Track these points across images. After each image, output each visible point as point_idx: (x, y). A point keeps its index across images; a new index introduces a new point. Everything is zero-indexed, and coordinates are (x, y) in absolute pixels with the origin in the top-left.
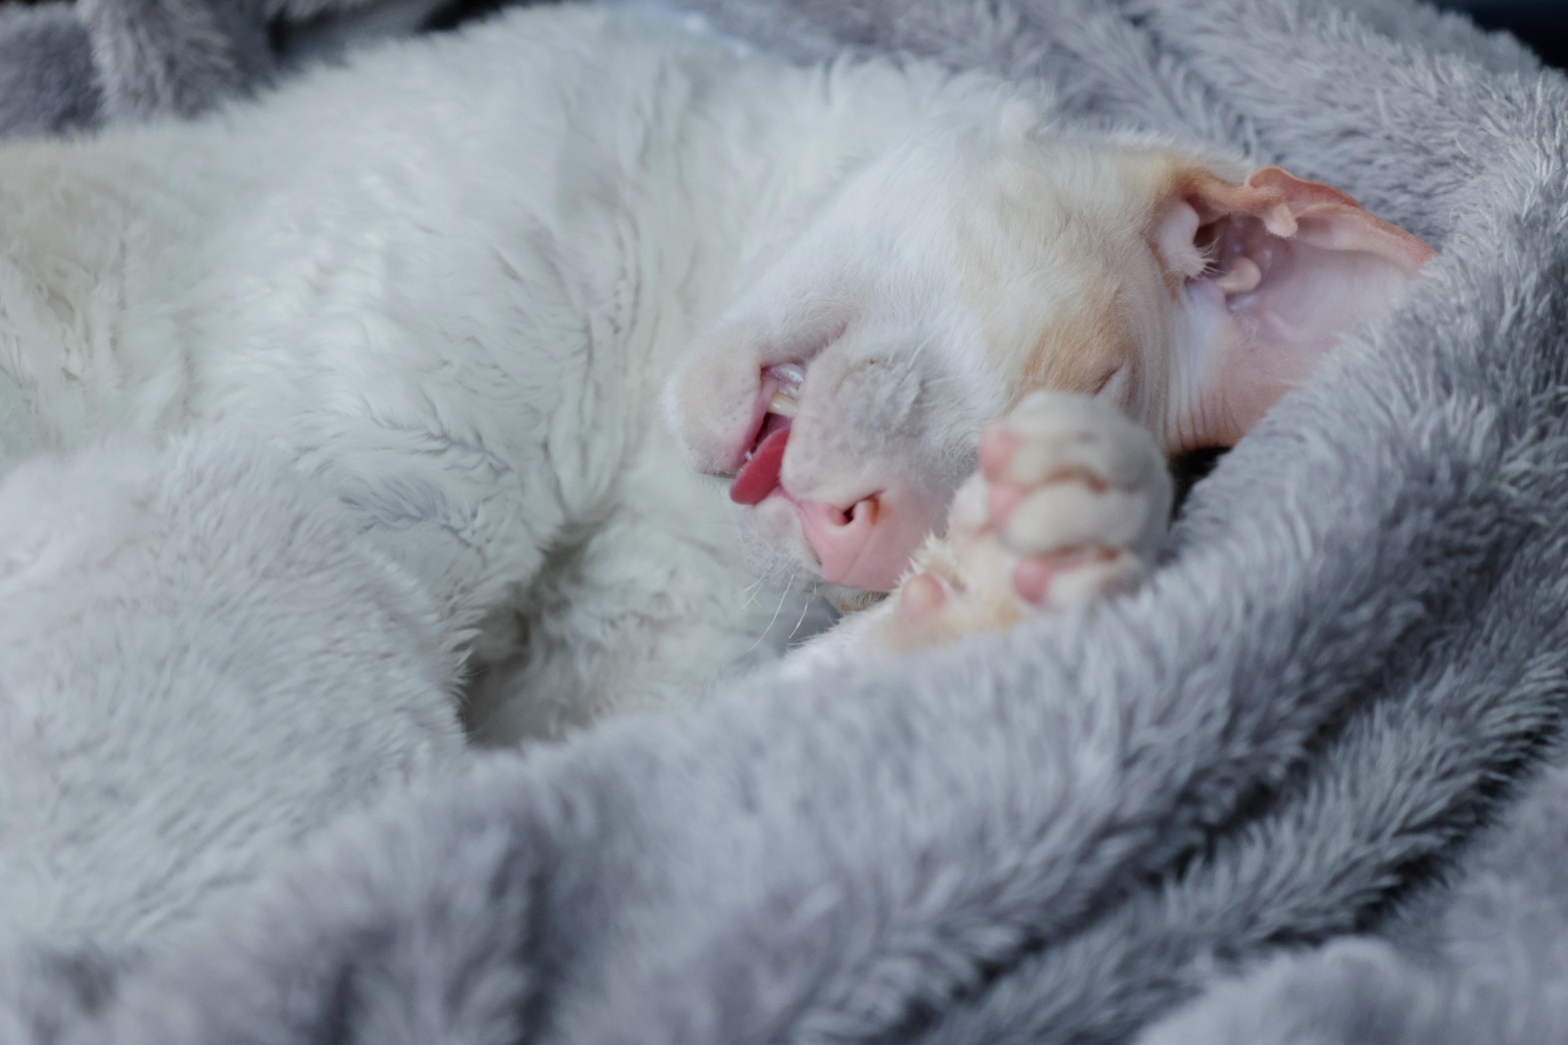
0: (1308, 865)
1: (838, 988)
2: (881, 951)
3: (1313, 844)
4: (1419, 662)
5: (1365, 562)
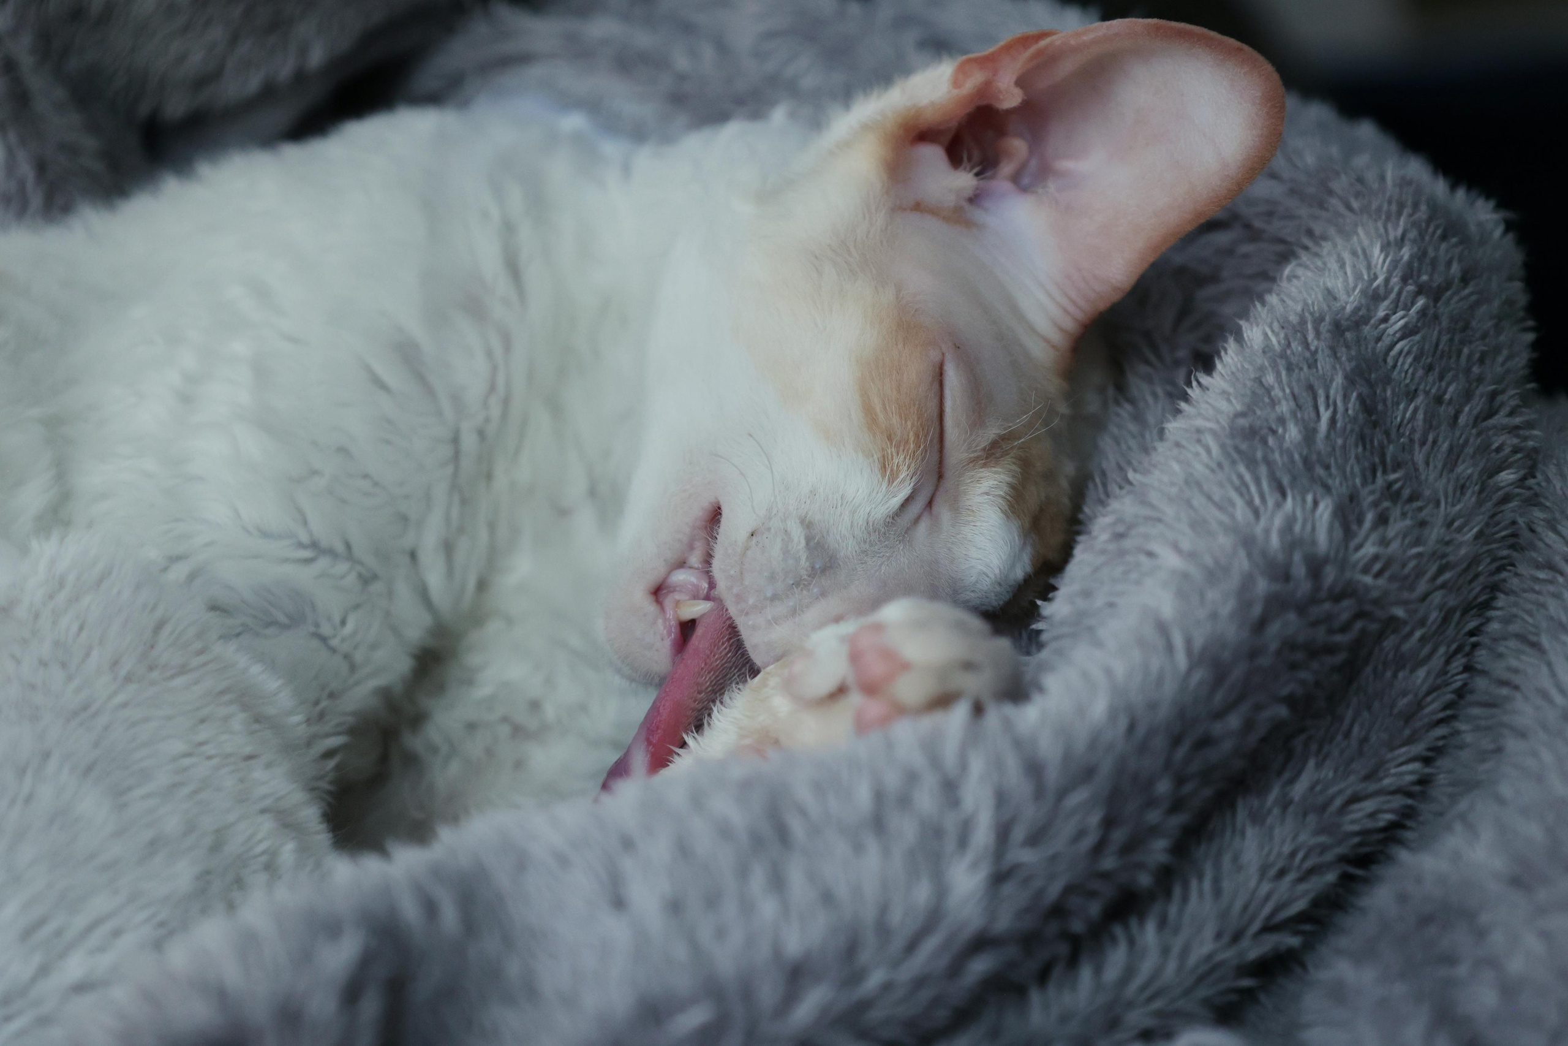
0: (1172, 966)
3: (1177, 945)
4: (1280, 757)
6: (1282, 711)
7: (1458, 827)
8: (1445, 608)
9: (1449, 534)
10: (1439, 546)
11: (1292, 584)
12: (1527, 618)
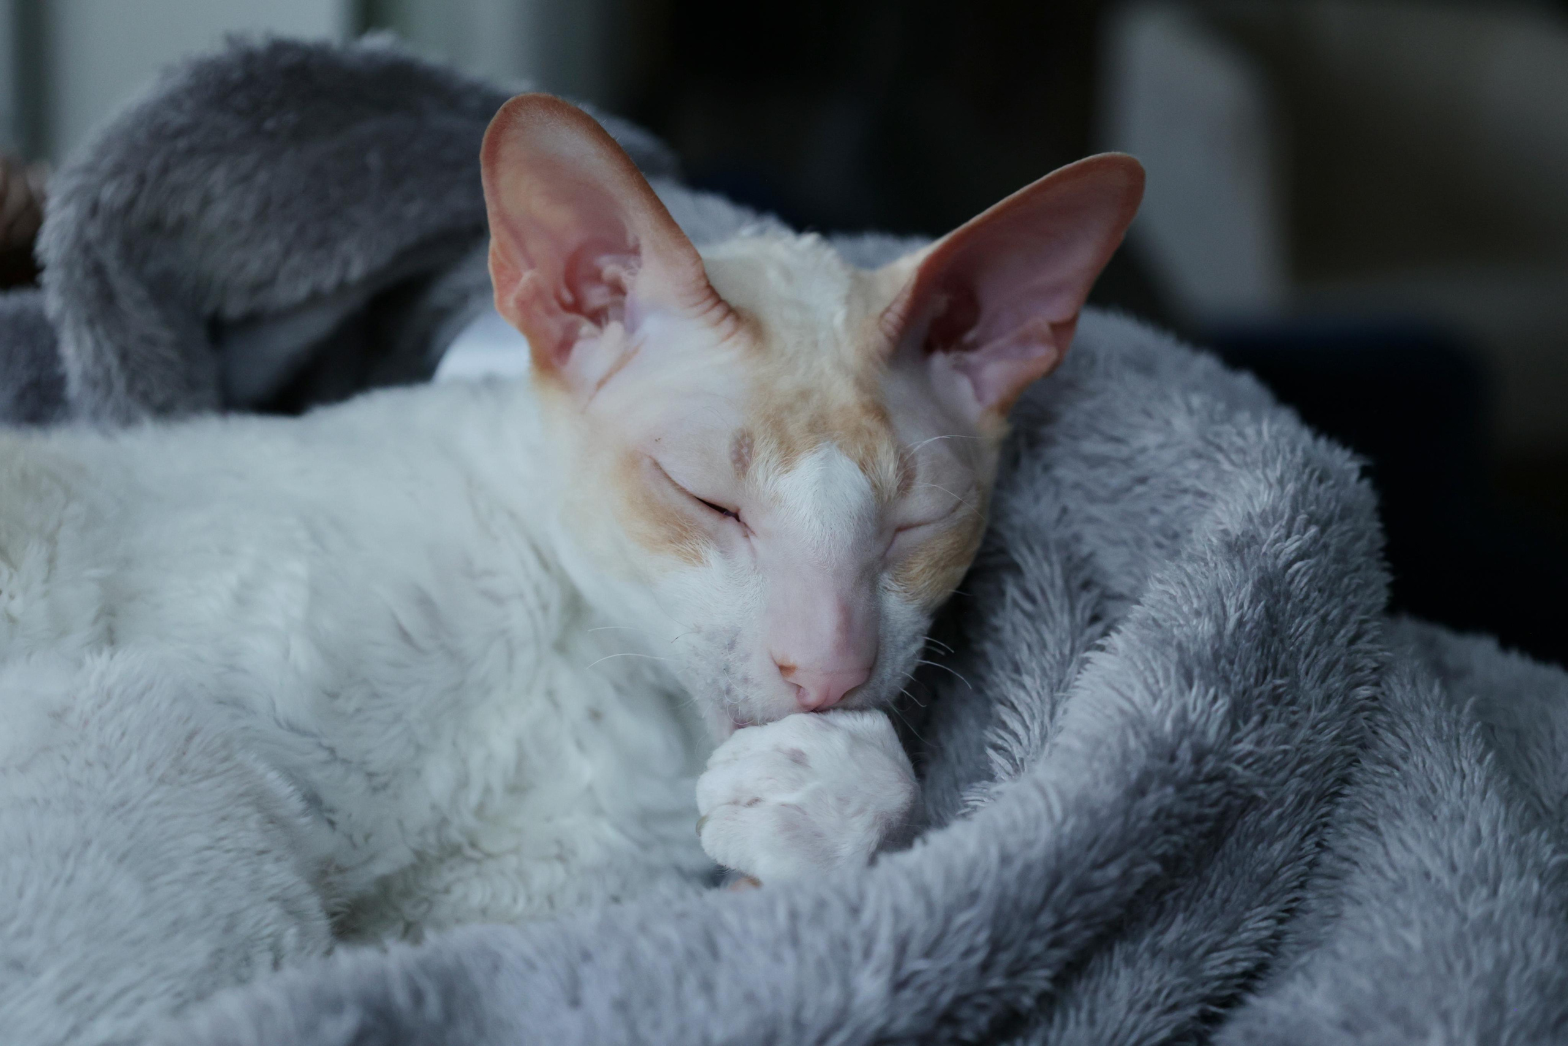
4: (1153, 910)
6: (1156, 868)
7: (1299, 976)
8: (1302, 792)
9: (1313, 734)
10: (1303, 744)
11: (1176, 765)
12: (1367, 805)
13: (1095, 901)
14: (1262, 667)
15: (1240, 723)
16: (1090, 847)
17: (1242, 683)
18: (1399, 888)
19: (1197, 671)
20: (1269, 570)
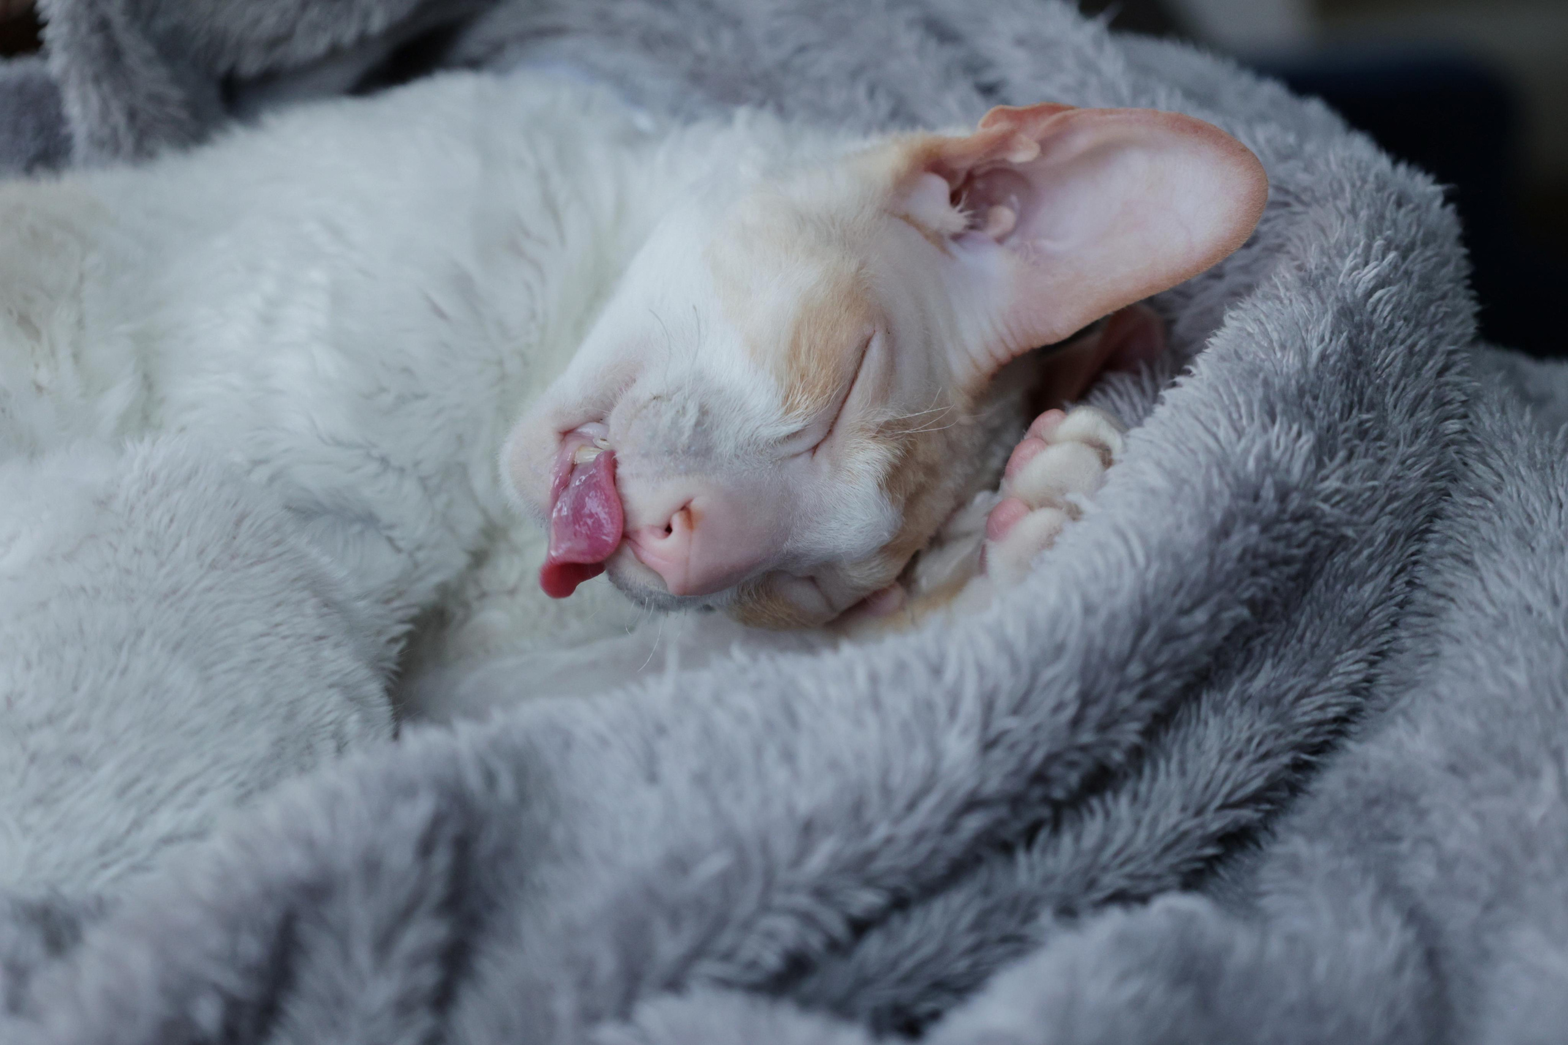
0: (1142, 835)
1: (726, 940)
2: (765, 908)
3: (1147, 817)
4: (1241, 656)
5: (1198, 571)
6: (1245, 612)
7: (1400, 720)
8: (1392, 531)
9: (1403, 470)
10: (1391, 481)
11: (1259, 505)
12: (1460, 538)
13: (1184, 649)
14: (1347, 402)
15: (1326, 459)
16: (1175, 593)
17: (1327, 418)
18: (1501, 624)
19: (1279, 408)
20: (1348, 300)
